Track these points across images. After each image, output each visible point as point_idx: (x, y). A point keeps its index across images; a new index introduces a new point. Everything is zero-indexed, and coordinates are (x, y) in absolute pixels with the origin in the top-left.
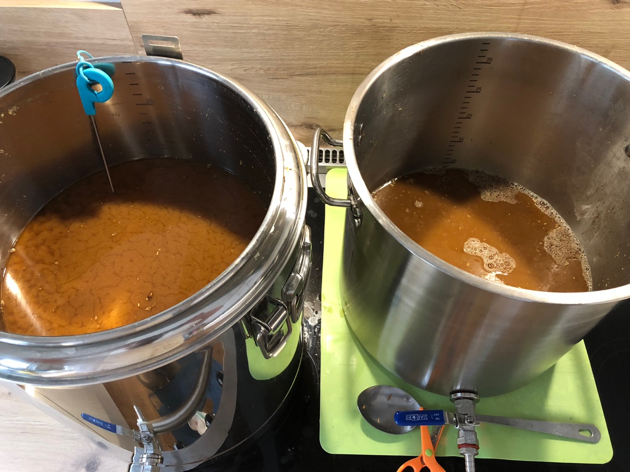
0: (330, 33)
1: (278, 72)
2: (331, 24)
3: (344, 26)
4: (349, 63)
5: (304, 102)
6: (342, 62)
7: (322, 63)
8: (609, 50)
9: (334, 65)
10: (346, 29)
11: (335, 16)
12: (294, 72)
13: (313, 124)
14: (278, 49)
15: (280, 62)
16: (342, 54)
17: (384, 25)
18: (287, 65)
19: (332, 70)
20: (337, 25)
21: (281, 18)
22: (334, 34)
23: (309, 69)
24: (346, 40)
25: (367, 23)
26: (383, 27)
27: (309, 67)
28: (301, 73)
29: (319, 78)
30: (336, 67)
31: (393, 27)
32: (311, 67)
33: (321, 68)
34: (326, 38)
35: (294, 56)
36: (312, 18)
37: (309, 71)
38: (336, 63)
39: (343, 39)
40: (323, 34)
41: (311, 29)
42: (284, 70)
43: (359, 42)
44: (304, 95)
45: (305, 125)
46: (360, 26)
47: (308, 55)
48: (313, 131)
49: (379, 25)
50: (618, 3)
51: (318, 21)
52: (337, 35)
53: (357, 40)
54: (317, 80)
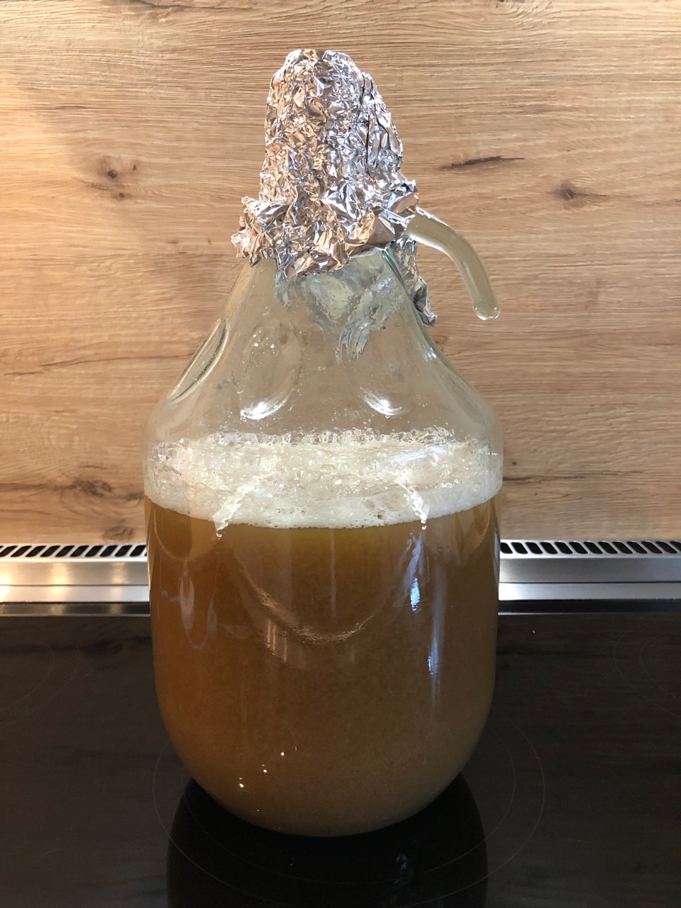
0: (109, 272)
1: (23, 359)
2: (109, 253)
3: (131, 256)
4: (149, 334)
5: (75, 427)
6: (136, 331)
7: (101, 336)
8: (595, 290)
9: (123, 339)
10: (135, 263)
11: (113, 238)
12: (52, 359)
13: (96, 482)
14: (20, 307)
15: (24, 336)
16: (134, 315)
17: (199, 252)
18: (38, 342)
19: (120, 349)
20: (119, 255)
21: (22, 245)
22: (116, 273)
23: (79, 349)
24: (138, 284)
25: (170, 249)
26: (198, 256)
27: (78, 345)
28: (65, 359)
29: (100, 368)
30: (127, 344)
31: (215, 256)
32: (82, 344)
33: (100, 345)
34: (102, 282)
35: (51, 322)
36: (75, 242)
37: (79, 354)
38: (127, 336)
39: (132, 283)
40: (97, 274)
41: (75, 266)
42: (33, 354)
43: (161, 288)
44: (73, 411)
45: (80, 486)
46: (159, 255)
47: (75, 320)
48: (97, 500)
49: (190, 252)
50: (572, 197)
51: (86, 249)
52: (122, 274)
53: (158, 285)
54: (95, 374)
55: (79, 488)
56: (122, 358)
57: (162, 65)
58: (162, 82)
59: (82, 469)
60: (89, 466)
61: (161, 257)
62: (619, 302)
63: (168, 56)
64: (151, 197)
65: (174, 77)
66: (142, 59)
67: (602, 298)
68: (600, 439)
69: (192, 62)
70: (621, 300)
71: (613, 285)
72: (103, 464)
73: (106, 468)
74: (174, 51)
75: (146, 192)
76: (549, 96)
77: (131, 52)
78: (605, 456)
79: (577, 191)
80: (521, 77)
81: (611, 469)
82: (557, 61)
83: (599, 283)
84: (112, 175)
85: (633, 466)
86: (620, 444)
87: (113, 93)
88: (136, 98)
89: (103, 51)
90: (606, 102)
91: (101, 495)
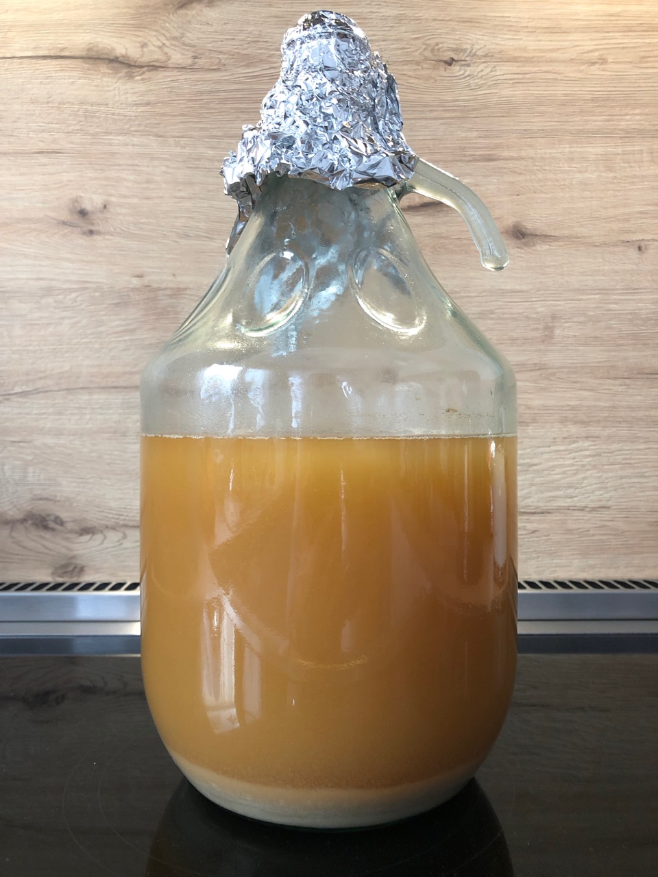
0: (74, 304)
2: (76, 286)
3: (96, 290)
4: (111, 365)
5: (30, 458)
6: (98, 362)
7: (63, 366)
8: (550, 324)
9: (84, 370)
10: (100, 296)
11: (81, 272)
12: (12, 389)
13: (49, 515)
16: (97, 346)
17: (164, 286)
19: (81, 380)
20: (85, 288)
22: (81, 305)
23: (41, 379)
24: (103, 315)
25: (135, 282)
26: (162, 290)
27: (40, 375)
28: (24, 389)
29: (58, 399)
30: (88, 374)
31: (179, 289)
32: (43, 375)
33: (61, 376)
34: (67, 314)
35: (14, 352)
36: (43, 275)
37: (40, 384)
38: (88, 366)
39: (96, 315)
40: (63, 305)
41: (41, 298)
44: (30, 442)
45: (32, 519)
46: (124, 288)
48: (48, 535)
49: (155, 286)
50: (523, 237)
51: (54, 282)
52: (87, 306)
53: (122, 317)
54: (54, 404)
55: (30, 522)
56: (83, 388)
57: (135, 116)
58: (135, 131)
59: (34, 502)
60: (41, 499)
61: (126, 290)
62: (576, 336)
63: (142, 109)
64: (120, 233)
65: (146, 127)
66: (117, 111)
67: (558, 332)
68: (564, 473)
69: (164, 115)
70: (577, 334)
71: (568, 320)
72: (56, 496)
73: (58, 501)
74: (148, 104)
75: (115, 229)
76: (497, 147)
77: (107, 105)
78: (570, 491)
79: (529, 232)
80: (470, 130)
81: (578, 505)
82: (503, 116)
83: (554, 317)
84: (83, 213)
85: (600, 501)
86: (584, 478)
87: (88, 141)
88: (110, 144)
89: (82, 103)
90: (550, 153)
91: (53, 530)
